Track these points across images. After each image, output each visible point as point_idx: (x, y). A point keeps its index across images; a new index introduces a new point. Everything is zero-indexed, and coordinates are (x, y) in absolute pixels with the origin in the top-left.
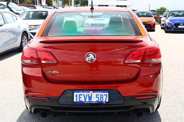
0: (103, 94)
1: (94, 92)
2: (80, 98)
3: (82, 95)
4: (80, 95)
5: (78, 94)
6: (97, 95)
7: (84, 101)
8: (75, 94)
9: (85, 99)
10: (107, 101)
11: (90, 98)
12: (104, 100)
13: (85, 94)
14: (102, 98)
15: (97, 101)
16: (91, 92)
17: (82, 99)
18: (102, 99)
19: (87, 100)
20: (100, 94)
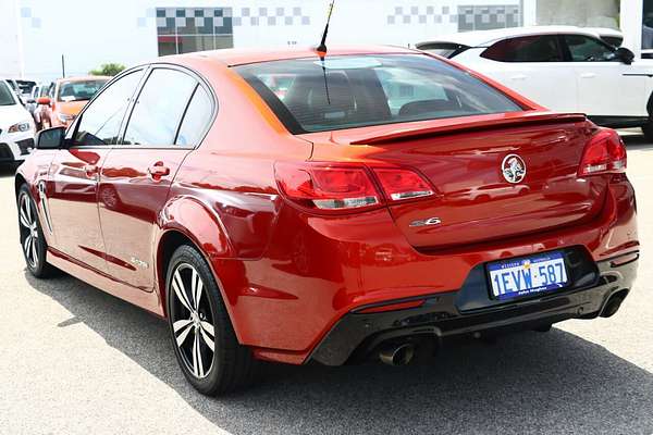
0: (553, 262)
1: (532, 262)
2: (505, 282)
3: (508, 274)
4: (503, 275)
5: (499, 272)
6: (540, 268)
7: (515, 289)
8: (493, 274)
9: (518, 285)
10: (565, 280)
11: (528, 279)
12: (558, 281)
13: (515, 269)
14: (553, 273)
15: (545, 285)
16: (527, 262)
17: (512, 286)
18: (552, 276)
19: (523, 287)
20: (546, 264)
